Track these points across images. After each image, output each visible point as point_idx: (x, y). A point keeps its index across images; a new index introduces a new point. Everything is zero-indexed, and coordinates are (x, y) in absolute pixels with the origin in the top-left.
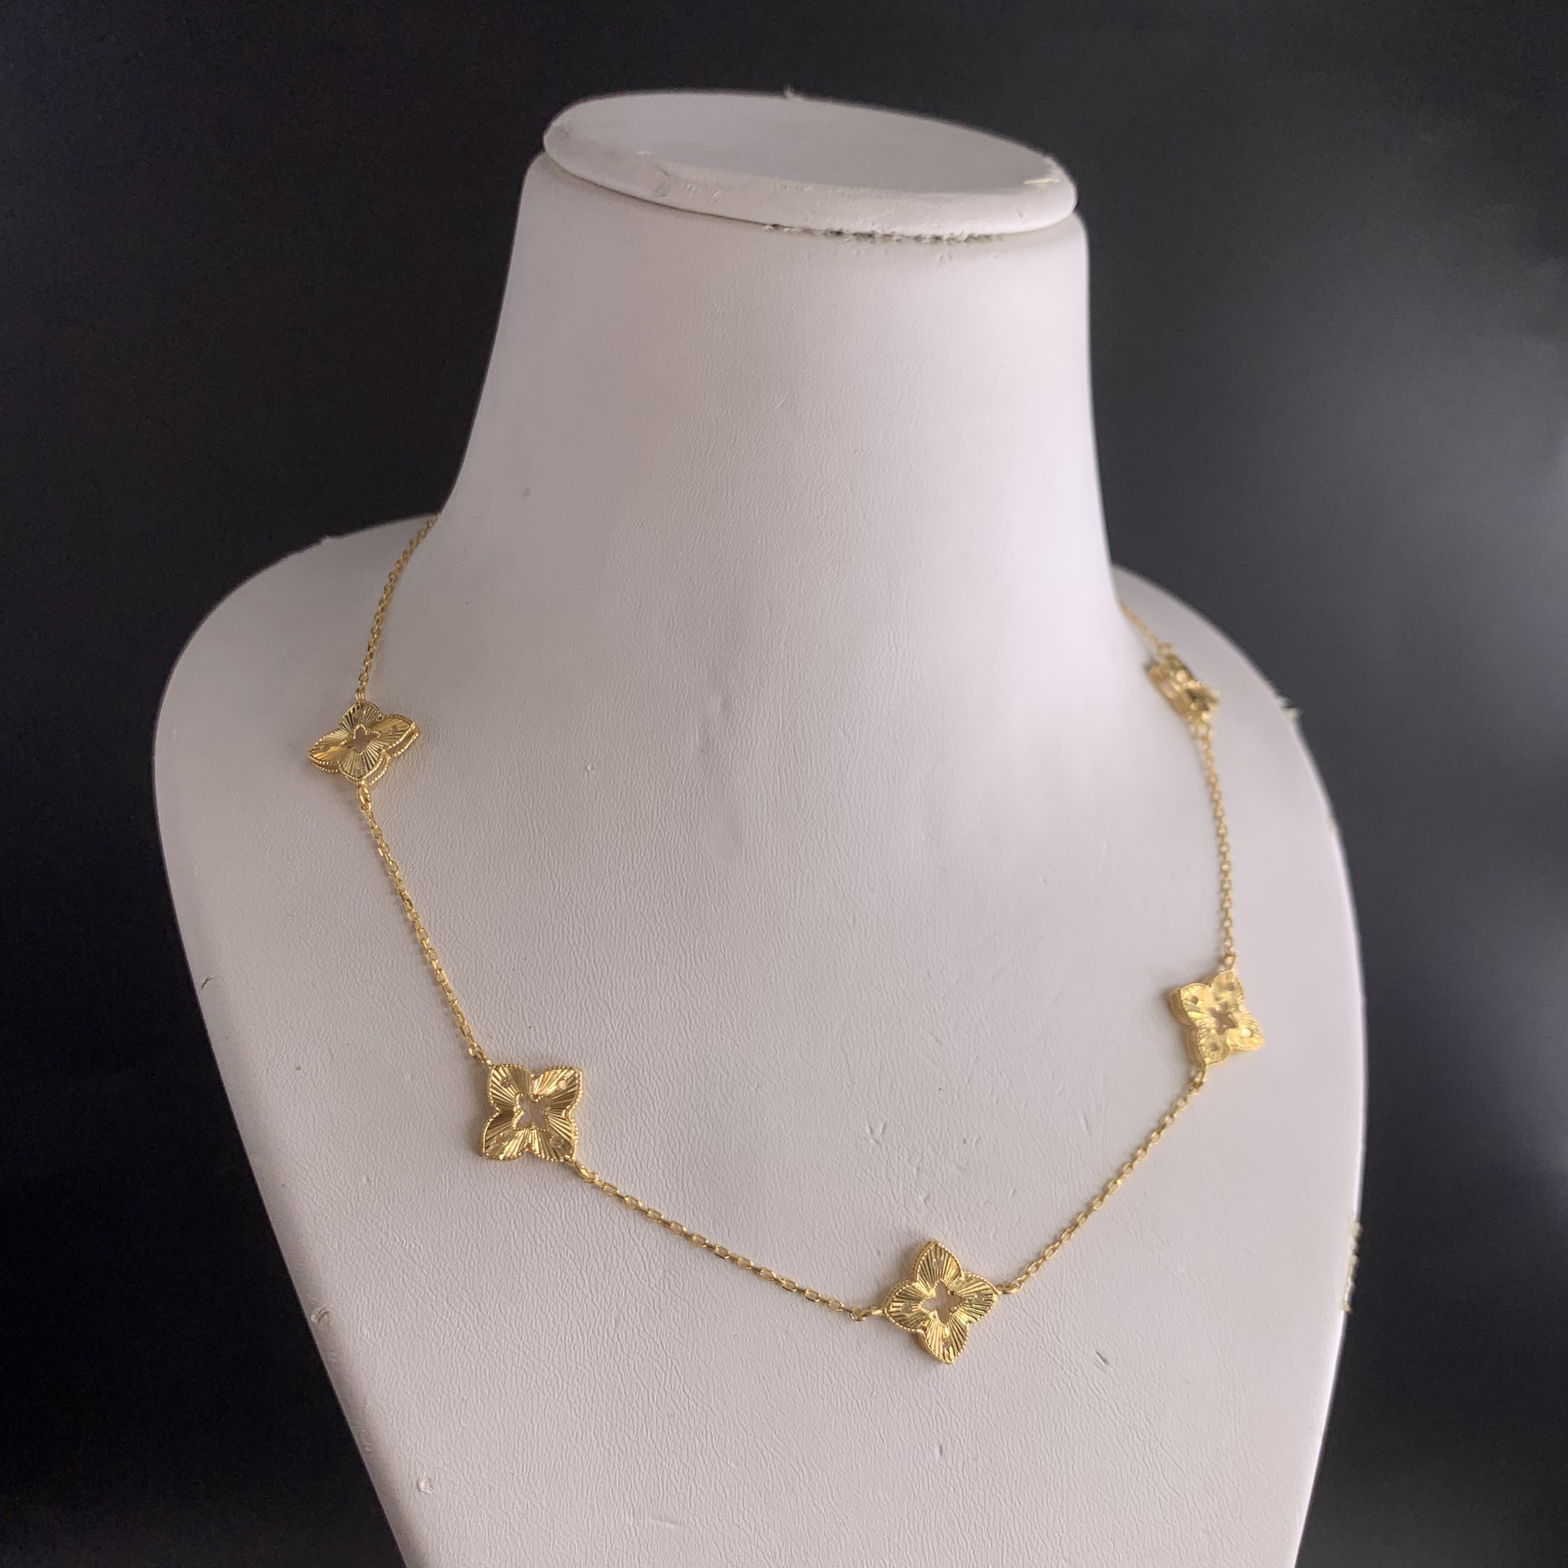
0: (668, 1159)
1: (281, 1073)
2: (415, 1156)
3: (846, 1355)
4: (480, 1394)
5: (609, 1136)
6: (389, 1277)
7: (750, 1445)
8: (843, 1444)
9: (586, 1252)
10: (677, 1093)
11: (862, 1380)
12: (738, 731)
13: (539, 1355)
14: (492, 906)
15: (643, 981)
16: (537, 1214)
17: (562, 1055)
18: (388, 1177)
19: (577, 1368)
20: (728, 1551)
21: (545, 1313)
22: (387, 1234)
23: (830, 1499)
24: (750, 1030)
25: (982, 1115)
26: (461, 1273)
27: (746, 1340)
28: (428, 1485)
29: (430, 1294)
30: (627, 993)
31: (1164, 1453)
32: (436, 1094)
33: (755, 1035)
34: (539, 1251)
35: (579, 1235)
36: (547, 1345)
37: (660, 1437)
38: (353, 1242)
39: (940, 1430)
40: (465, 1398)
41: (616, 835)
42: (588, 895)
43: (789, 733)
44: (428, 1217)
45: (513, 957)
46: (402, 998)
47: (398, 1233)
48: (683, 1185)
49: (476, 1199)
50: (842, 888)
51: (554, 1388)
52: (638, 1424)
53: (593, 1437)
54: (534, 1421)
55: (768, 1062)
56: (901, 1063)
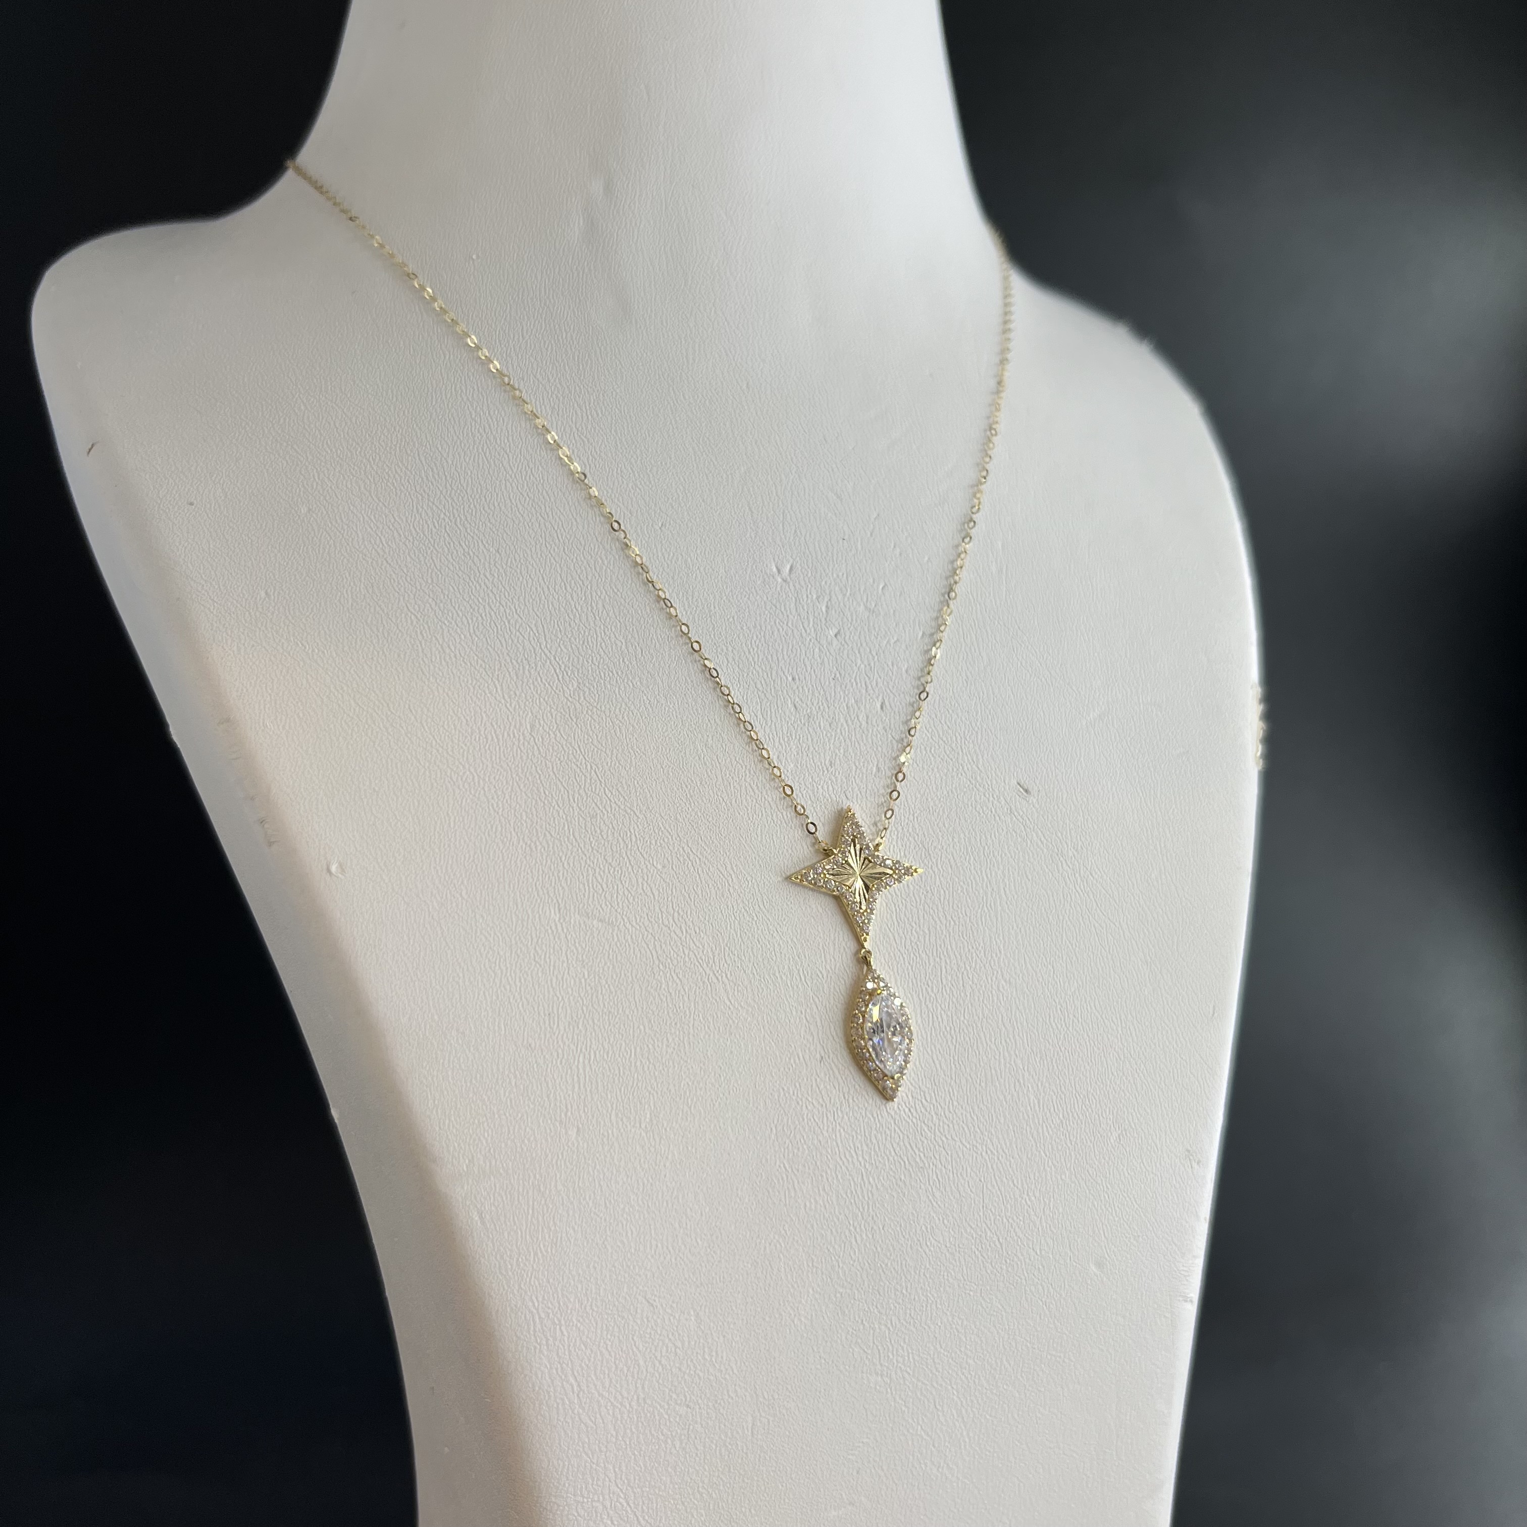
1: (174, 507)
2: (316, 575)
4: (393, 787)
6: (293, 677)
7: (676, 849)
9: (497, 663)
12: (621, 213)
13: (453, 753)
16: (444, 627)
17: (461, 491)
19: (493, 767)
20: (659, 952)
21: (457, 715)
22: (289, 641)
23: (762, 907)
24: (651, 475)
25: (886, 563)
26: (369, 676)
27: (666, 750)
28: (339, 871)
29: (336, 693)
30: (524, 440)
31: (1095, 882)
32: (334, 523)
33: (656, 481)
34: (447, 659)
35: (489, 647)
36: (461, 744)
37: (582, 836)
38: (254, 647)
40: (377, 789)
41: (504, 312)
43: (673, 214)
44: (331, 626)
45: (406, 411)
46: (295, 446)
48: (592, 608)
49: (381, 612)
50: (733, 356)
51: (469, 784)
52: (559, 823)
53: (513, 832)
54: (451, 814)
55: (671, 504)
56: (803, 514)
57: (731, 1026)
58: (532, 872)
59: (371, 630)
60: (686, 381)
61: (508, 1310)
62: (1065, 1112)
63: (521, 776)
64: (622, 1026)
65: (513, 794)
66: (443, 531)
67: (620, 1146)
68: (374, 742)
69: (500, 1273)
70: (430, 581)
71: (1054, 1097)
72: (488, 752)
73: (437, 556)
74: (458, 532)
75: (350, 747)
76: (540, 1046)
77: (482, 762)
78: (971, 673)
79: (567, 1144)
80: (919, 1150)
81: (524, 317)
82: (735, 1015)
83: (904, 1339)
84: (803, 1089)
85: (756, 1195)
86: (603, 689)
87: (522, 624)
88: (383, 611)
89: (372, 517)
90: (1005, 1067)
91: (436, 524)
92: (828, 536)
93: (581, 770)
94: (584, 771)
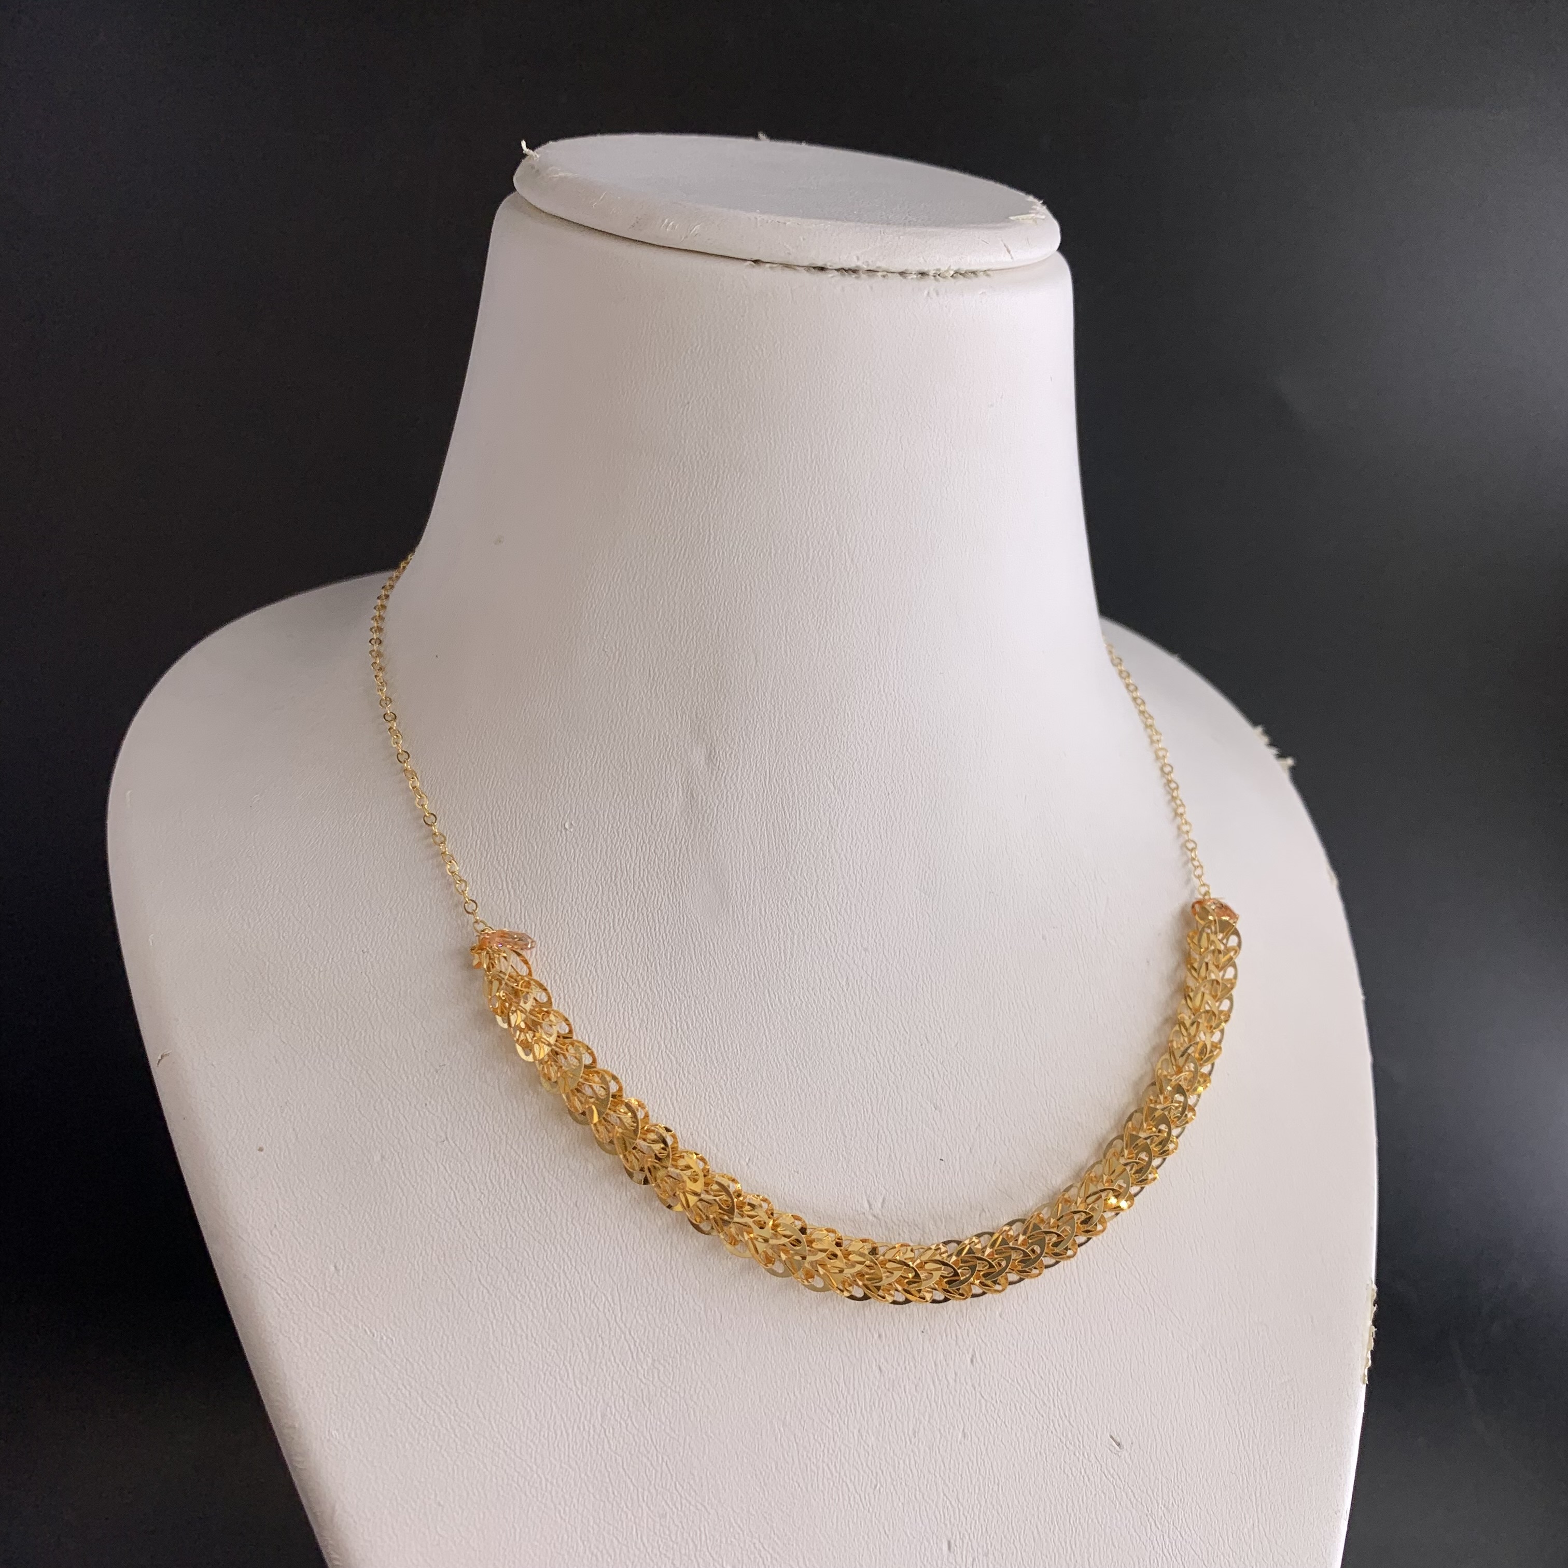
0: (655, 1240)
1: (243, 1154)
2: (386, 1242)
3: (847, 1446)
4: (457, 1498)
5: (592, 1216)
6: (359, 1373)
7: (747, 1546)
8: (846, 1541)
11: (864, 1472)
12: (723, 785)
13: (521, 1454)
16: (516, 1302)
18: (357, 1264)
19: (561, 1467)
21: (526, 1408)
22: (356, 1326)
24: (740, 1100)
25: (986, 1186)
26: (436, 1367)
29: (404, 1390)
30: (609, 1063)
31: (1184, 1543)
32: (408, 1175)
33: (746, 1106)
35: (562, 1324)
36: (528, 1441)
37: (651, 1540)
38: (320, 1335)
39: (948, 1522)
40: (442, 1502)
41: (596, 896)
43: (777, 786)
44: (401, 1307)
46: (371, 1073)
47: (369, 1325)
48: (672, 1268)
50: (834, 947)
51: (537, 1489)
52: (627, 1526)
53: (579, 1541)
54: (516, 1526)
55: (760, 1134)
56: (899, 1134)
59: (442, 1310)
60: (782, 981)
63: (590, 1475)
65: (581, 1497)
66: (521, 1182)
68: (441, 1447)
70: (503, 1246)
72: (557, 1448)
73: (513, 1214)
74: (536, 1182)
75: (416, 1454)
77: (551, 1462)
78: (1069, 1309)
81: (615, 903)
86: (679, 1366)
87: (597, 1293)
88: (455, 1286)
89: (448, 1168)
91: (513, 1174)
92: (925, 1157)
93: (651, 1464)
94: (655, 1464)
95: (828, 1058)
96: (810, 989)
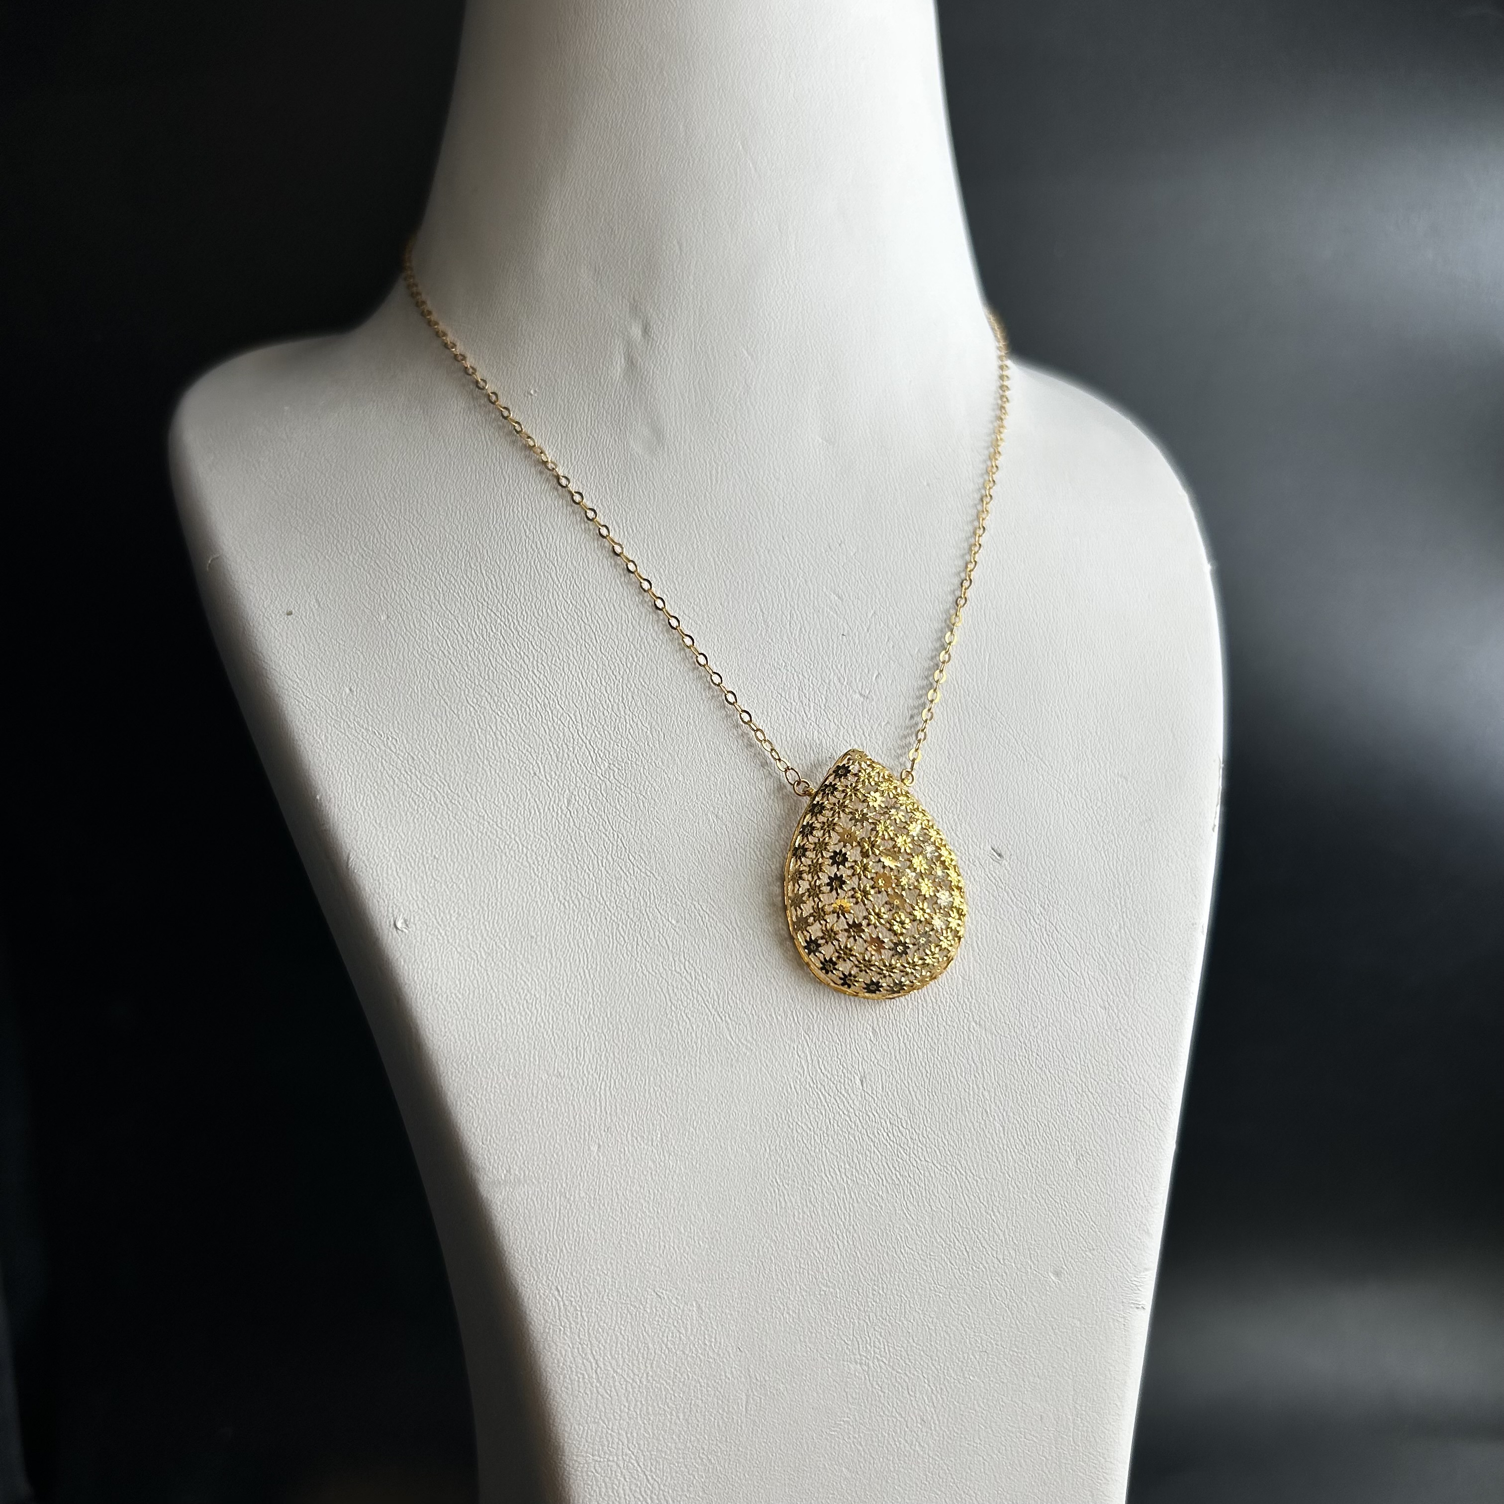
1: (276, 616)
2: (392, 673)
4: (450, 854)
6: (369, 760)
9: (541, 747)
10: (615, 630)
12: (657, 352)
14: (453, 496)
15: (583, 546)
16: (497, 716)
17: (515, 599)
18: (368, 688)
19: (535, 836)
22: (367, 729)
23: (761, 957)
24: (677, 583)
25: (881, 656)
26: (432, 760)
28: (404, 926)
29: (406, 775)
31: (1060, 936)
32: (408, 629)
36: (508, 817)
38: (338, 735)
40: (437, 856)
42: (534, 485)
46: (378, 562)
47: (377, 729)
48: (623, 699)
49: (445, 705)
50: (751, 477)
51: (515, 851)
52: (589, 884)
53: (550, 892)
54: (498, 877)
56: (808, 613)
57: (732, 1060)
58: (565, 927)
59: (437, 720)
60: (709, 500)
61: (538, 1297)
62: (1028, 1140)
64: (638, 1058)
65: (551, 860)
67: (634, 1161)
68: (436, 817)
69: (532, 1266)
70: (486, 678)
71: (1018, 1126)
75: (415, 820)
76: (568, 1074)
77: (526, 832)
78: (953, 750)
79: (590, 1159)
80: (895, 1169)
82: (735, 1050)
83: (881, 1332)
84: (794, 1115)
85: (751, 1206)
90: (974, 1098)
91: (494, 629)
92: (830, 633)
93: (609, 839)
94: (612, 840)
95: (748, 556)
96: (732, 507)
